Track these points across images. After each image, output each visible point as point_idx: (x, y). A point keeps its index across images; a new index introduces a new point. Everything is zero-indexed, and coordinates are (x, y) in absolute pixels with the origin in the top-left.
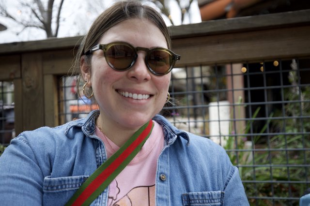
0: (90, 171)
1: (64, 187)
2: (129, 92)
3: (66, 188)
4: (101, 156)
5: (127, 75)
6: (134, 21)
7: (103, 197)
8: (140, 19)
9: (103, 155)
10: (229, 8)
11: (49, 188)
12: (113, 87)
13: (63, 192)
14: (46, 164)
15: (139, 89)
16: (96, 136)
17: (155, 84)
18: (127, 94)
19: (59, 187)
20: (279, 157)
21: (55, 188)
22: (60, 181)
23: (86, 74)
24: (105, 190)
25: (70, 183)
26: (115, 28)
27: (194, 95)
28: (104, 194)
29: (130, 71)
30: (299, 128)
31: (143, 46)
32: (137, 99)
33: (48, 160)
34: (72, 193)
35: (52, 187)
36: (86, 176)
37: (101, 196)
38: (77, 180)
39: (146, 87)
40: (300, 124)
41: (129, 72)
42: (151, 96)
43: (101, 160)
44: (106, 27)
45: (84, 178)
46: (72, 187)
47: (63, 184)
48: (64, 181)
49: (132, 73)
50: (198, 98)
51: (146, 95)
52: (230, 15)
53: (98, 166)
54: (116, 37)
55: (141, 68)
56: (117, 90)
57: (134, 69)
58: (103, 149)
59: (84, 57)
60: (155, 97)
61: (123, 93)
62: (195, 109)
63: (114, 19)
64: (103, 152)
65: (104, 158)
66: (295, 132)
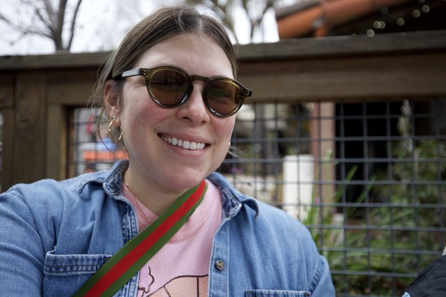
0: (113, 249)
1: (75, 268)
2: (178, 139)
3: (77, 270)
4: (129, 226)
5: (176, 114)
6: (191, 37)
7: (131, 288)
8: (197, 34)
9: (133, 226)
10: (318, 24)
11: (53, 269)
12: (155, 130)
13: (73, 276)
14: (49, 232)
15: (192, 135)
16: (123, 198)
17: (215, 129)
18: (175, 141)
19: (68, 268)
20: (380, 238)
21: (62, 270)
22: (70, 260)
23: (113, 108)
24: (134, 278)
25: (85, 263)
26: (161, 46)
27: (263, 144)
28: (132, 283)
29: (181, 108)
30: (410, 198)
31: (200, 73)
32: (189, 149)
33: (52, 226)
34: (85, 278)
35: (58, 268)
36: (107, 256)
37: (128, 286)
38: (94, 260)
39: (203, 133)
40: (413, 192)
41: (179, 110)
42: (207, 145)
43: (129, 232)
44: (148, 43)
45: (105, 257)
46: (87, 270)
47: (74, 264)
48: (77, 260)
49: (184, 112)
50: (269, 149)
51: (201, 143)
52: (319, 32)
53: (125, 241)
54: (163, 59)
55: (198, 106)
56: (160, 135)
57: (187, 107)
58: (133, 217)
59: (111, 82)
60: (212, 148)
61: (170, 140)
62: (264, 165)
63: (161, 32)
64: (133, 221)
65: (134, 230)
66: (405, 203)
